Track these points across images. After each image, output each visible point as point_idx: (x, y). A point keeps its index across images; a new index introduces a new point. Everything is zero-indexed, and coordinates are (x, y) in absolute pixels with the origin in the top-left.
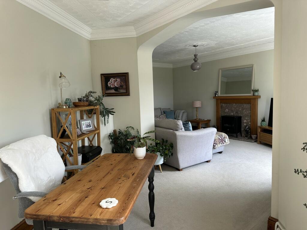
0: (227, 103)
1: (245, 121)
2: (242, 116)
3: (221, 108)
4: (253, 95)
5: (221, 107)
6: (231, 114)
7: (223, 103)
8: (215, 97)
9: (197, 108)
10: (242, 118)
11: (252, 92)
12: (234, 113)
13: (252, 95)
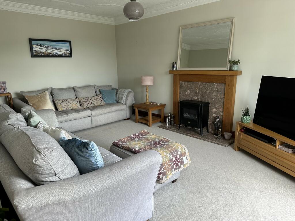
0: (189, 81)
1: (214, 110)
2: (210, 101)
3: (180, 88)
4: (231, 69)
5: (181, 86)
6: (194, 98)
7: (183, 81)
8: (172, 71)
9: (146, 86)
10: (210, 105)
11: (229, 65)
12: (199, 96)
13: (228, 70)
